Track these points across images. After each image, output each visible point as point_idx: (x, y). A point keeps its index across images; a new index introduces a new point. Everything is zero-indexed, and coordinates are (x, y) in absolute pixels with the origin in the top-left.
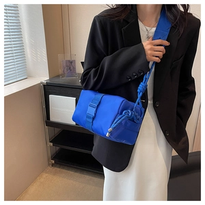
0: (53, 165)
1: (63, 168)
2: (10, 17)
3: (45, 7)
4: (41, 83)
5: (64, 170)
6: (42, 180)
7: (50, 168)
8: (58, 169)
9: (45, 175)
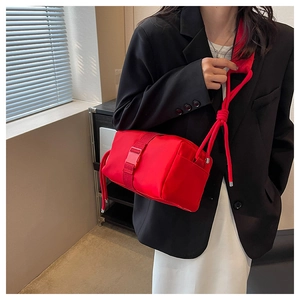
0: (102, 224)
1: (117, 230)
2: (53, 29)
3: (99, 10)
4: (90, 109)
5: (117, 233)
6: (87, 243)
7: (100, 228)
8: (110, 230)
9: (91, 237)
